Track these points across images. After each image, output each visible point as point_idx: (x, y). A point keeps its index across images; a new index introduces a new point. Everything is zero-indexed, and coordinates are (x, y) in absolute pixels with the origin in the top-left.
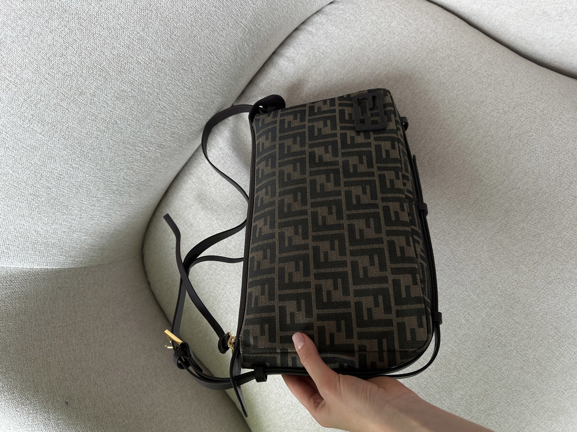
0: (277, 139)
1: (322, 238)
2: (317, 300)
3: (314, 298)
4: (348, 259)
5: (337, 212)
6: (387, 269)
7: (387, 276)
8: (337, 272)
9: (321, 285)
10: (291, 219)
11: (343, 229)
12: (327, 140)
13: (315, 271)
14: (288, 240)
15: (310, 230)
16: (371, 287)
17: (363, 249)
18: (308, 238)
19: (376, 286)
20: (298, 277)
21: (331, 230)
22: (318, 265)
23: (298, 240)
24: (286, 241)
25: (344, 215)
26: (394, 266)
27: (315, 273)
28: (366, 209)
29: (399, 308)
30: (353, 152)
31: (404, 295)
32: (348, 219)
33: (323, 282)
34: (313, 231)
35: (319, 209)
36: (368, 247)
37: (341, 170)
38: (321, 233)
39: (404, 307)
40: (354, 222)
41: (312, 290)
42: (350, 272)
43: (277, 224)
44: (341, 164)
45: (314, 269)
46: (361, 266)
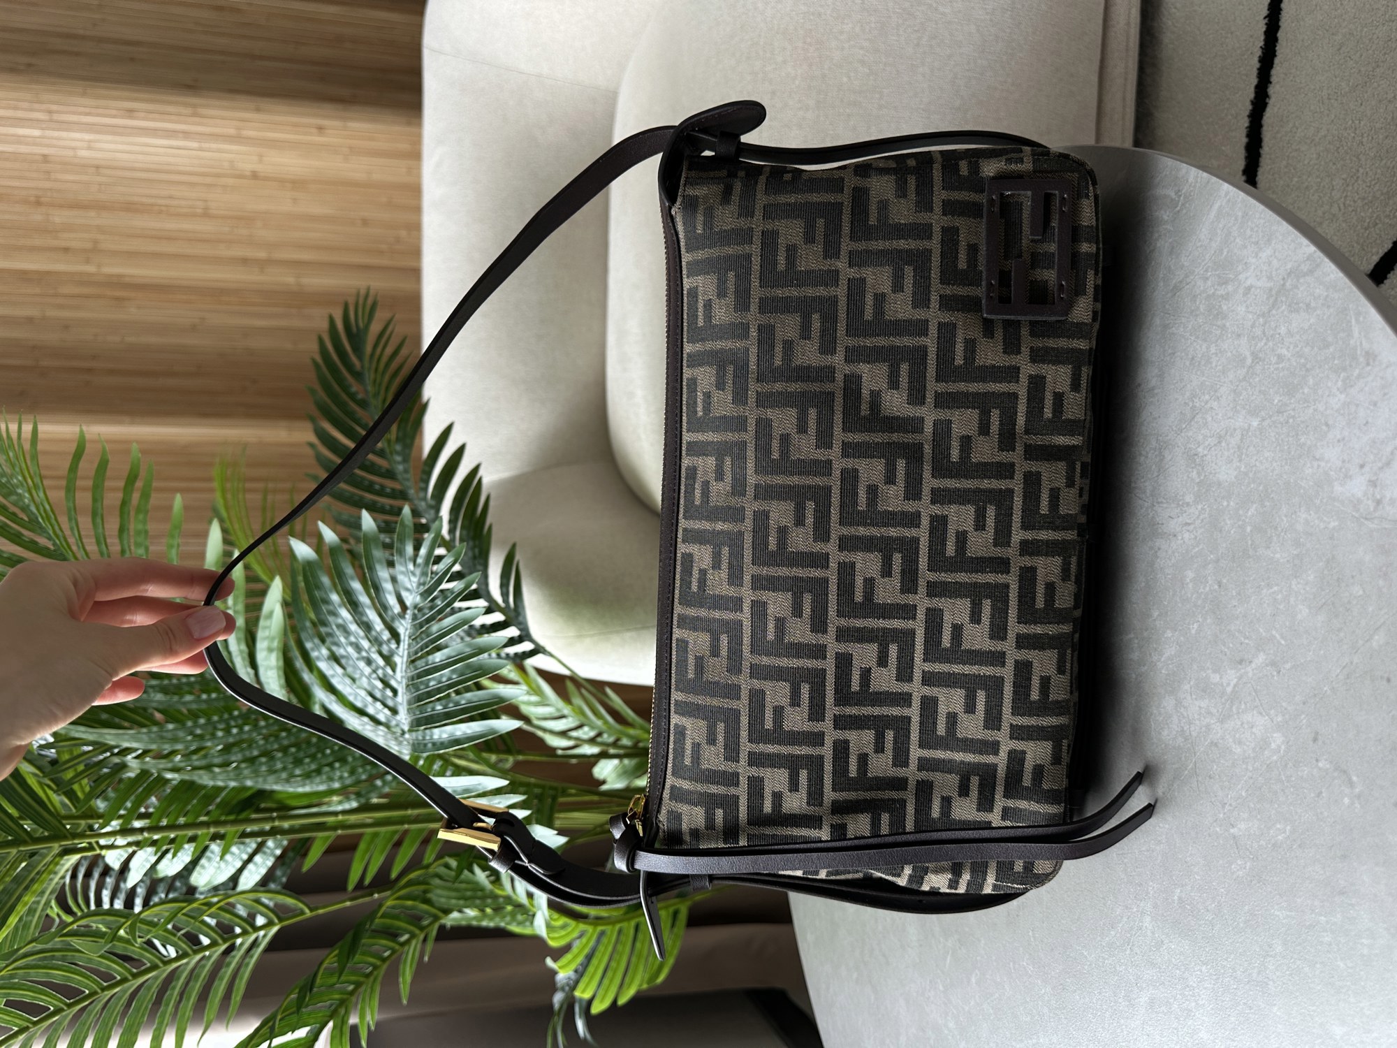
0: (754, 307)
1: (862, 636)
2: (834, 772)
3: (828, 767)
4: (917, 690)
5: (903, 572)
6: (1000, 725)
7: (999, 742)
8: (888, 716)
9: (847, 742)
10: (784, 571)
11: (914, 618)
12: (897, 341)
13: (837, 711)
14: (776, 627)
15: (832, 611)
16: (959, 756)
17: (954, 674)
18: (824, 631)
19: (969, 758)
20: (797, 720)
21: (884, 619)
22: (843, 697)
23: (800, 632)
24: (771, 626)
25: (922, 583)
26: (1018, 721)
27: (835, 714)
28: (977, 572)
29: (1010, 804)
30: (967, 395)
31: (1027, 781)
32: (930, 594)
33: (852, 736)
34: (840, 614)
35: (859, 558)
36: (967, 669)
37: (927, 449)
38: (859, 623)
39: (1024, 803)
40: (943, 603)
41: (827, 751)
42: (915, 720)
43: (747, 578)
44: (928, 428)
45: (835, 706)
46: (943, 710)
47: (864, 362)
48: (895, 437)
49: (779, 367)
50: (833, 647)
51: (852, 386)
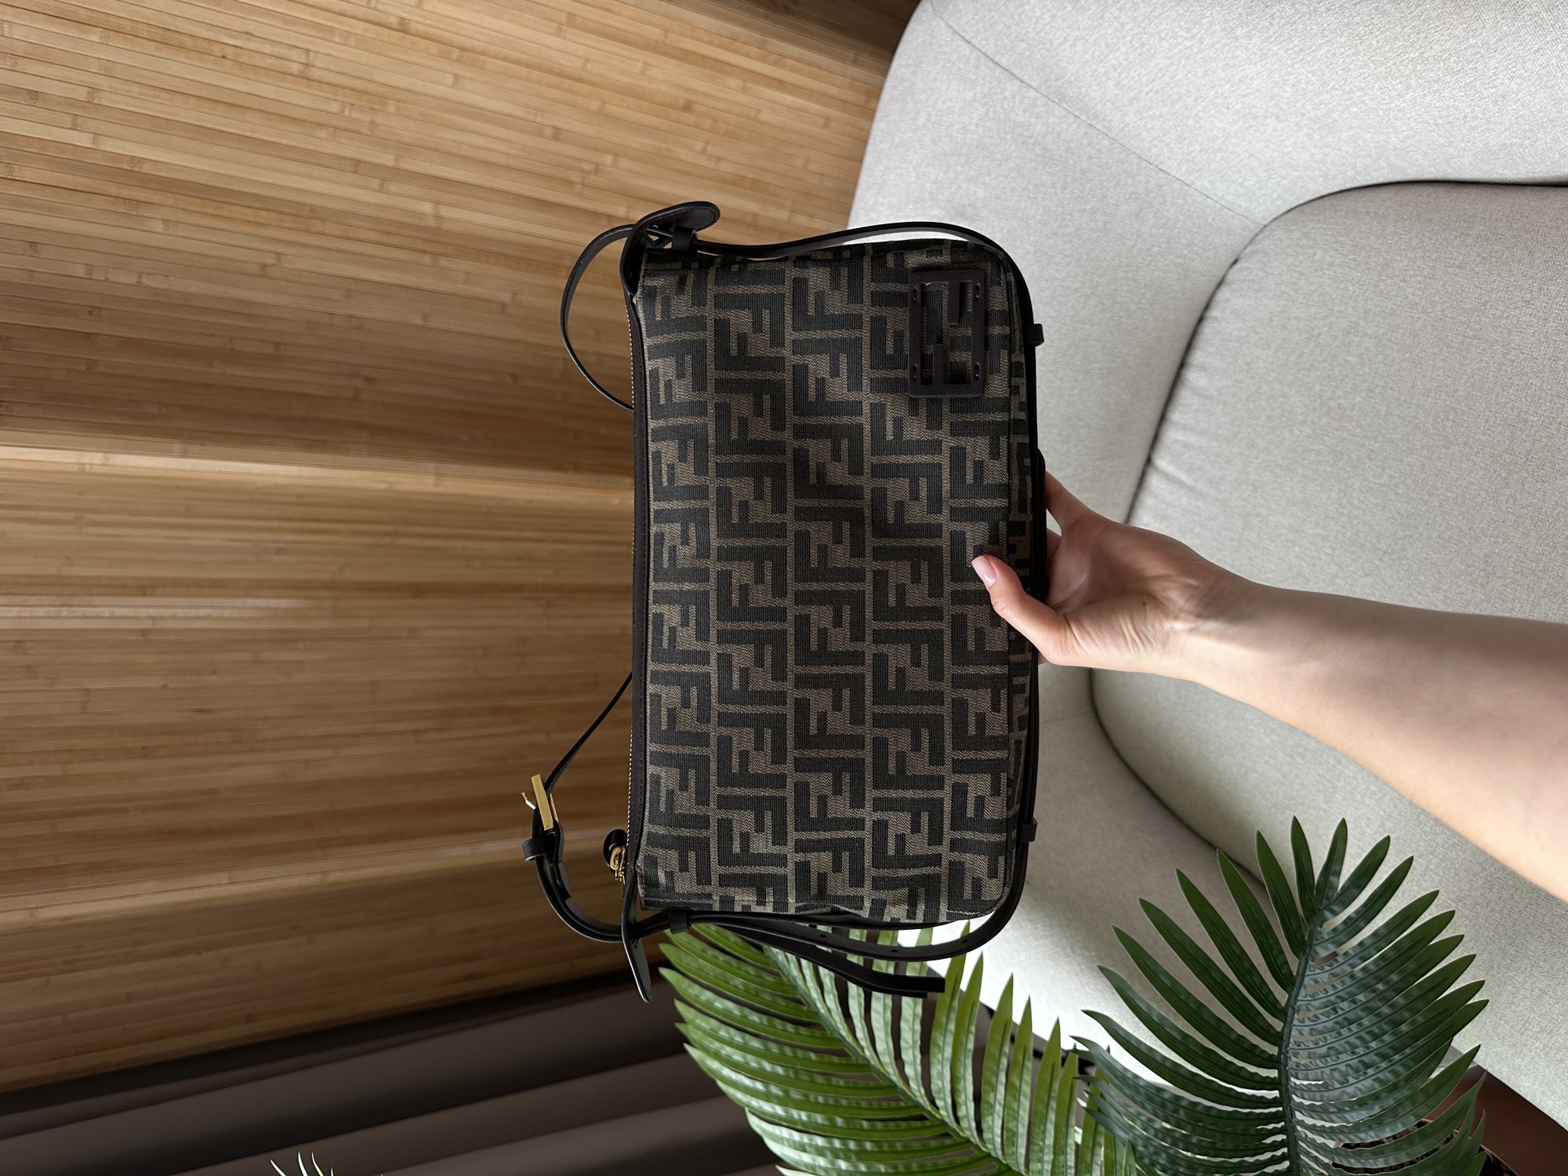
0: (710, 388)
1: (817, 682)
3: (790, 807)
4: (868, 732)
5: (852, 622)
6: (944, 761)
7: (943, 776)
8: (843, 758)
9: (807, 784)
10: (746, 626)
11: (863, 664)
12: (837, 420)
13: (797, 754)
14: (741, 677)
15: (791, 660)
16: (909, 794)
17: (900, 714)
18: (784, 679)
19: (919, 794)
20: (761, 764)
21: (837, 665)
22: (803, 741)
23: (762, 681)
24: (736, 676)
25: (868, 632)
26: (959, 755)
27: (795, 757)
28: (915, 620)
29: (957, 835)
30: (898, 466)
31: (970, 813)
32: (876, 641)
33: (811, 778)
34: (798, 662)
35: (813, 611)
37: (867, 512)
38: (815, 670)
39: (969, 835)
40: (888, 649)
41: (789, 793)
42: (869, 760)
43: (713, 633)
44: (867, 495)
45: (795, 749)
46: (892, 749)
47: (810, 438)
48: (840, 503)
49: (735, 440)
50: (793, 693)
51: (801, 459)
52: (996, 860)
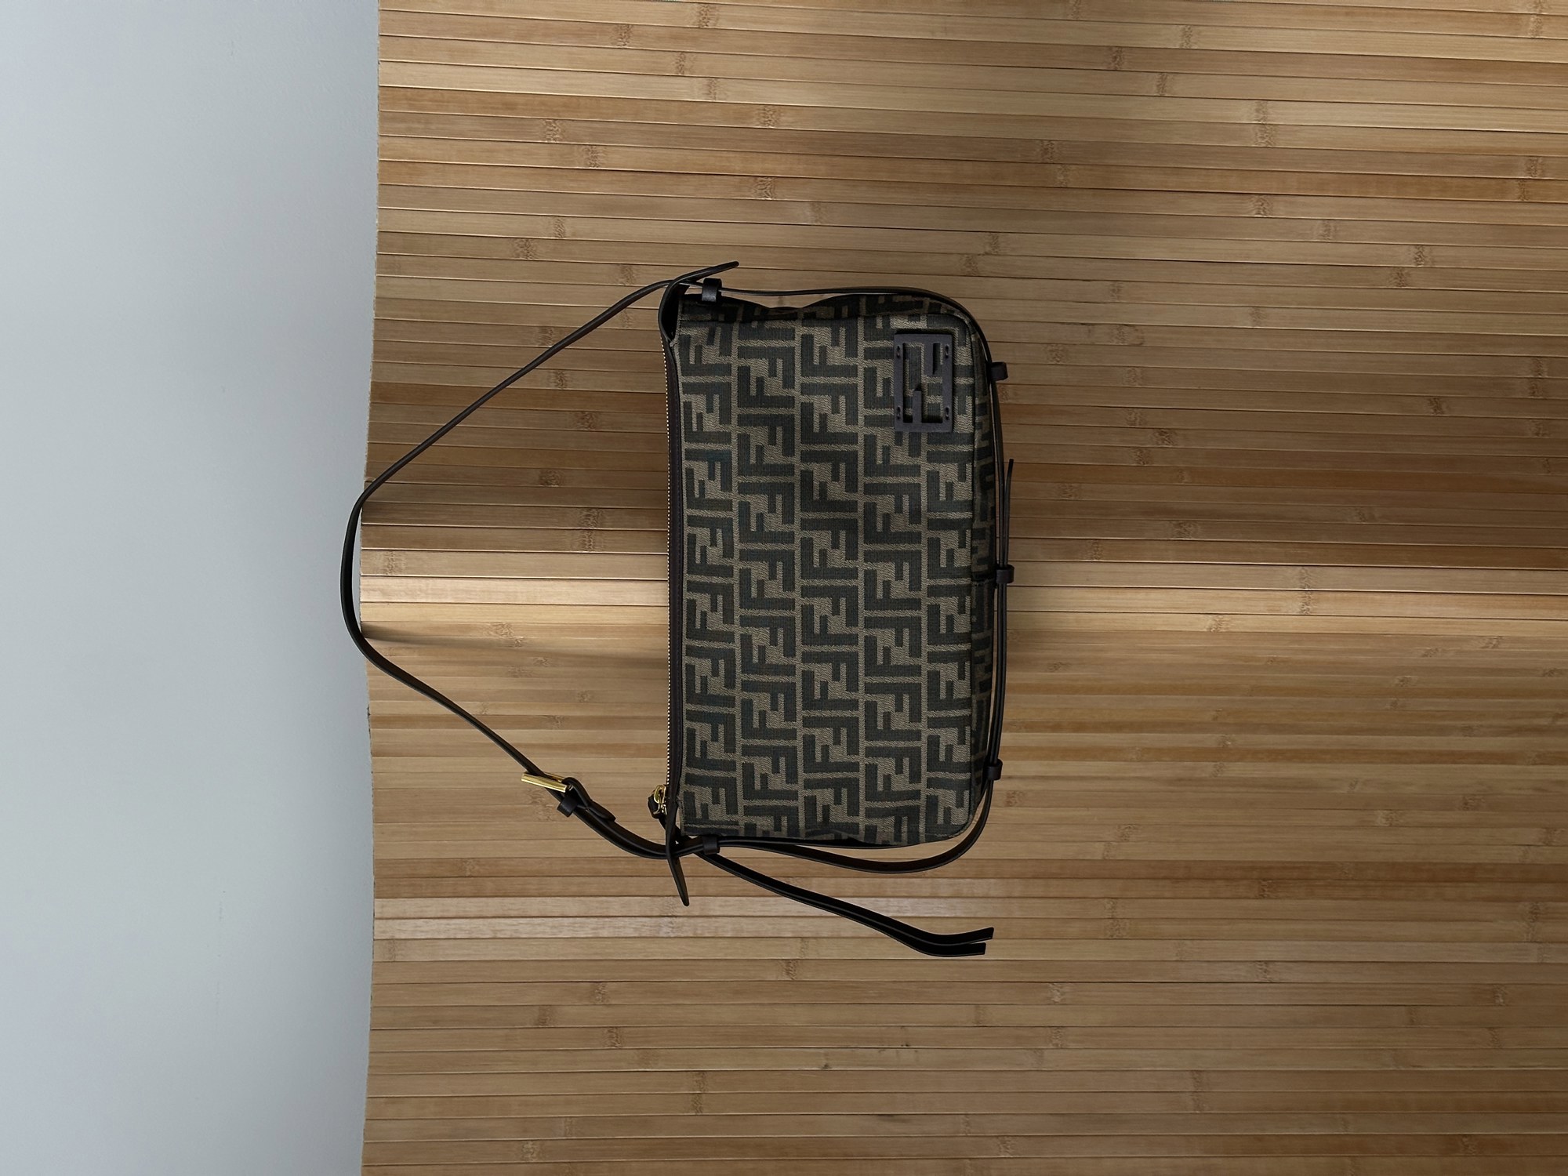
0: (734, 421)
1: (820, 658)
2: (805, 759)
3: (800, 755)
4: (861, 697)
5: (847, 611)
6: (921, 719)
7: (920, 731)
8: (842, 717)
9: (813, 737)
10: (763, 613)
11: (857, 644)
12: (837, 448)
13: (805, 714)
14: (759, 653)
15: (798, 641)
17: (887, 683)
18: (793, 655)
19: (901, 744)
20: (776, 721)
21: (835, 645)
22: (809, 704)
23: (776, 656)
24: (755, 653)
25: (861, 619)
26: (933, 714)
27: (803, 716)
28: (898, 609)
29: (932, 775)
30: (885, 485)
31: (942, 758)
32: (867, 626)
33: (816, 732)
34: (804, 643)
35: (816, 602)
36: (896, 680)
37: (860, 523)
38: (817, 649)
39: (941, 775)
40: (877, 632)
41: (799, 743)
42: (862, 719)
43: (737, 618)
44: (860, 508)
45: (803, 710)
46: (880, 710)
47: (814, 462)
48: (838, 515)
50: (800, 666)
51: (807, 479)
52: (962, 794)
